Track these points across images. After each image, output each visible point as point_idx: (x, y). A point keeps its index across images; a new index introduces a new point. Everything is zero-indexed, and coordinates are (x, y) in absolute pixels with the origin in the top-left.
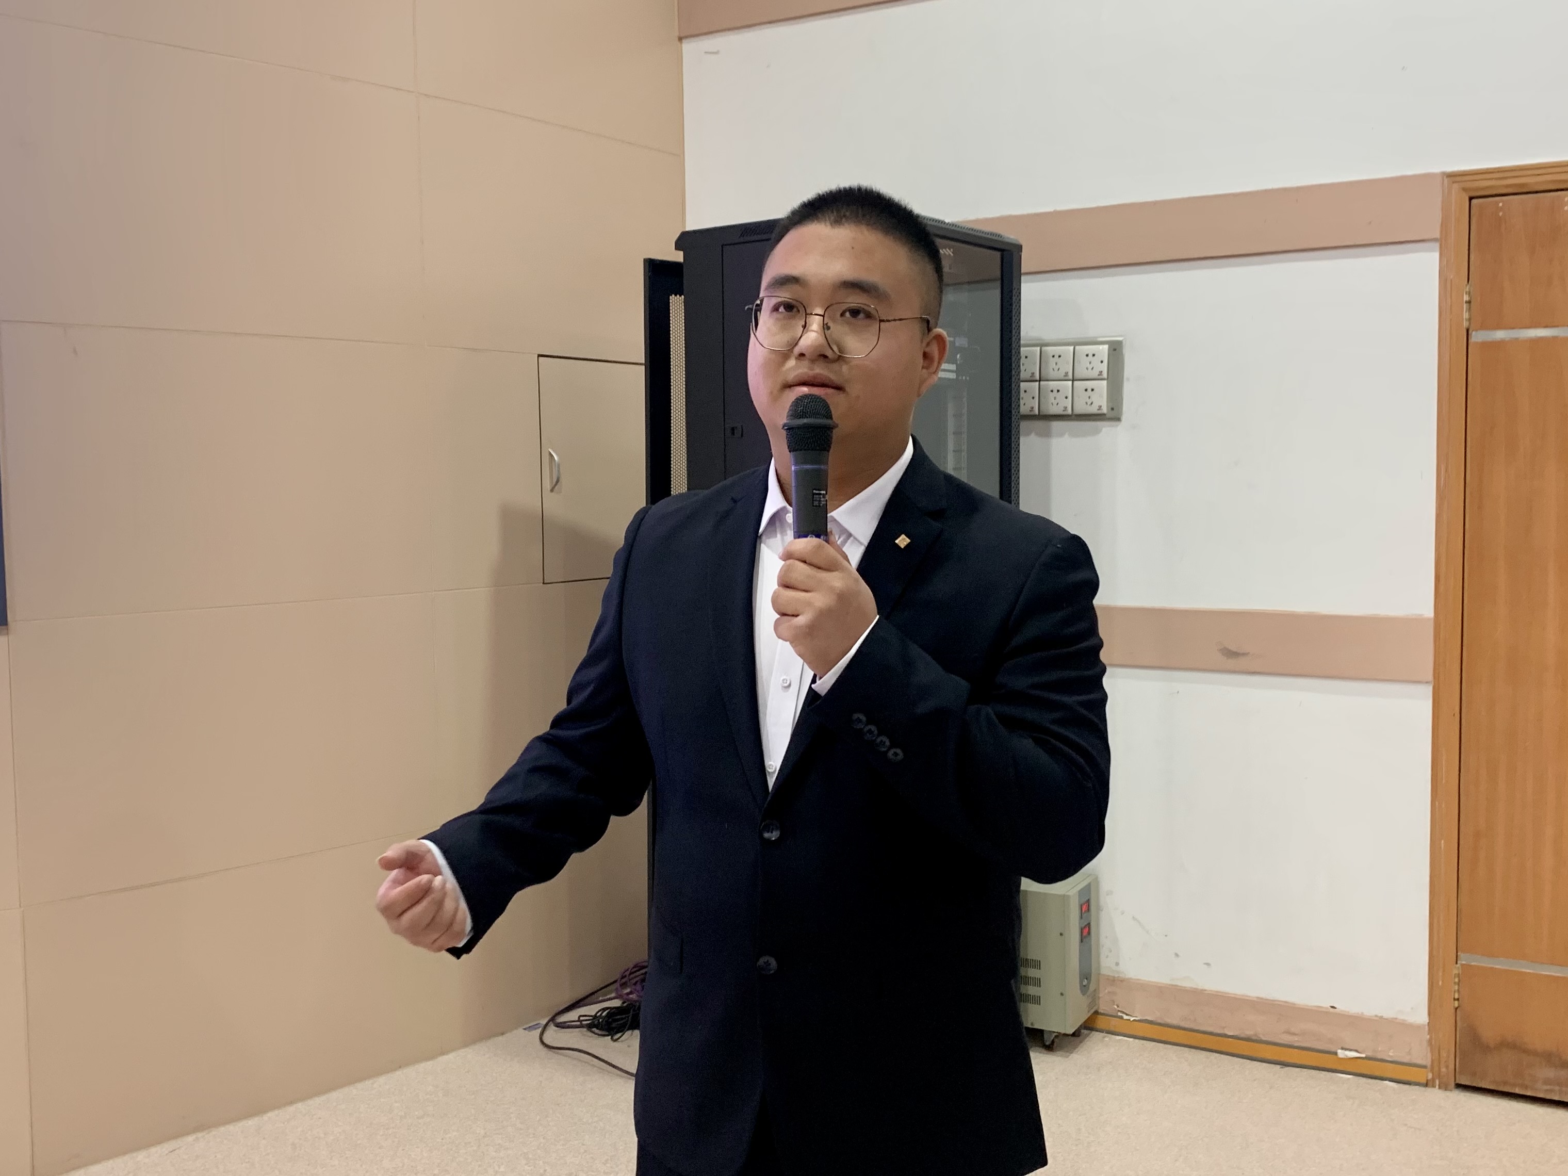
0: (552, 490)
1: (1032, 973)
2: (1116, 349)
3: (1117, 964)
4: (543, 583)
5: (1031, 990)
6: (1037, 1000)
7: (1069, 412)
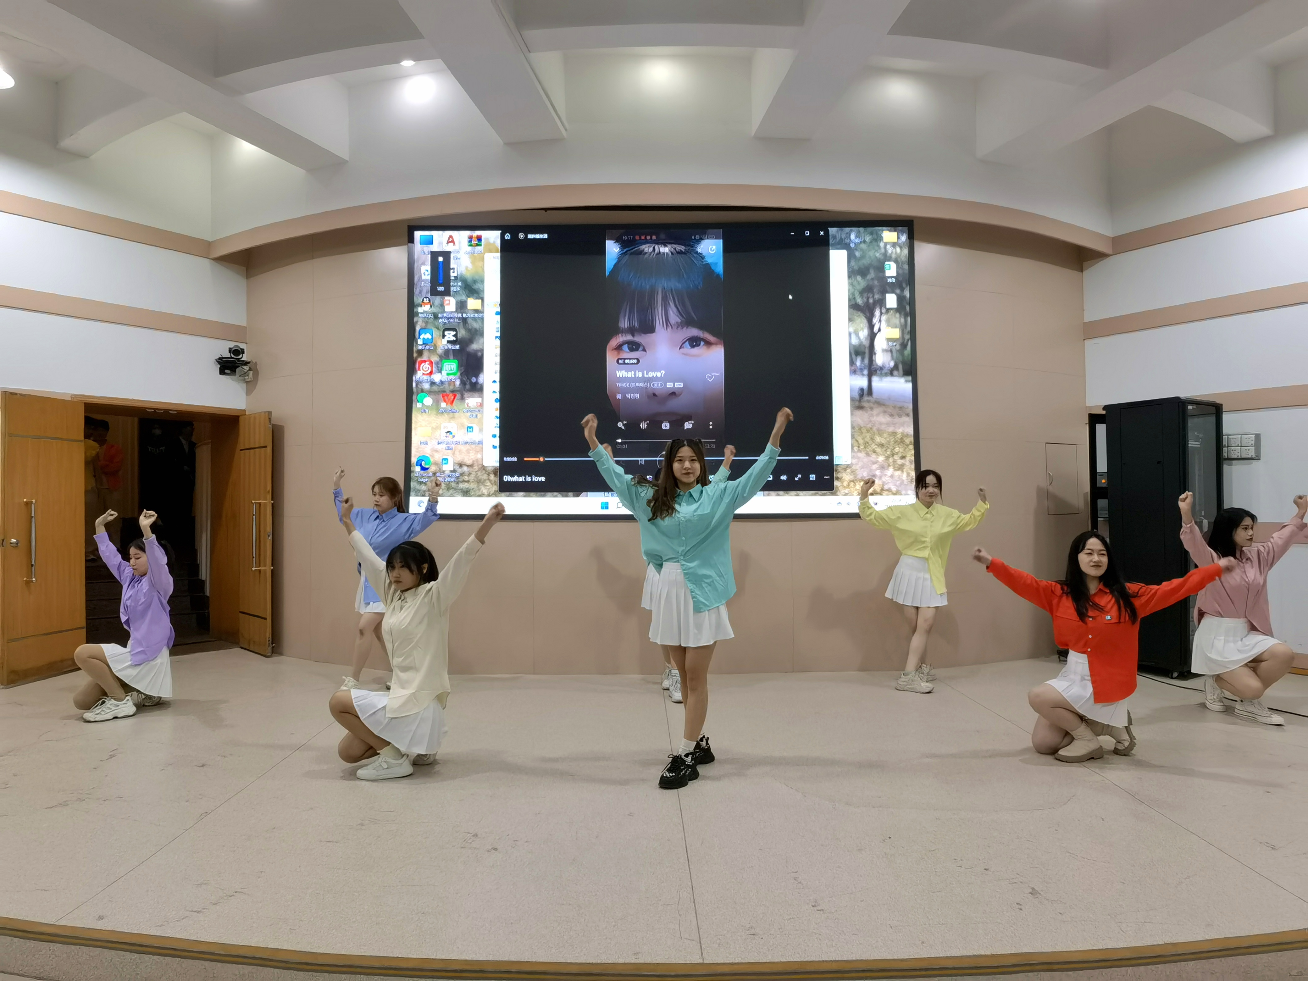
0: (1050, 485)
2: (1258, 437)
4: (1049, 515)
7: (1240, 457)
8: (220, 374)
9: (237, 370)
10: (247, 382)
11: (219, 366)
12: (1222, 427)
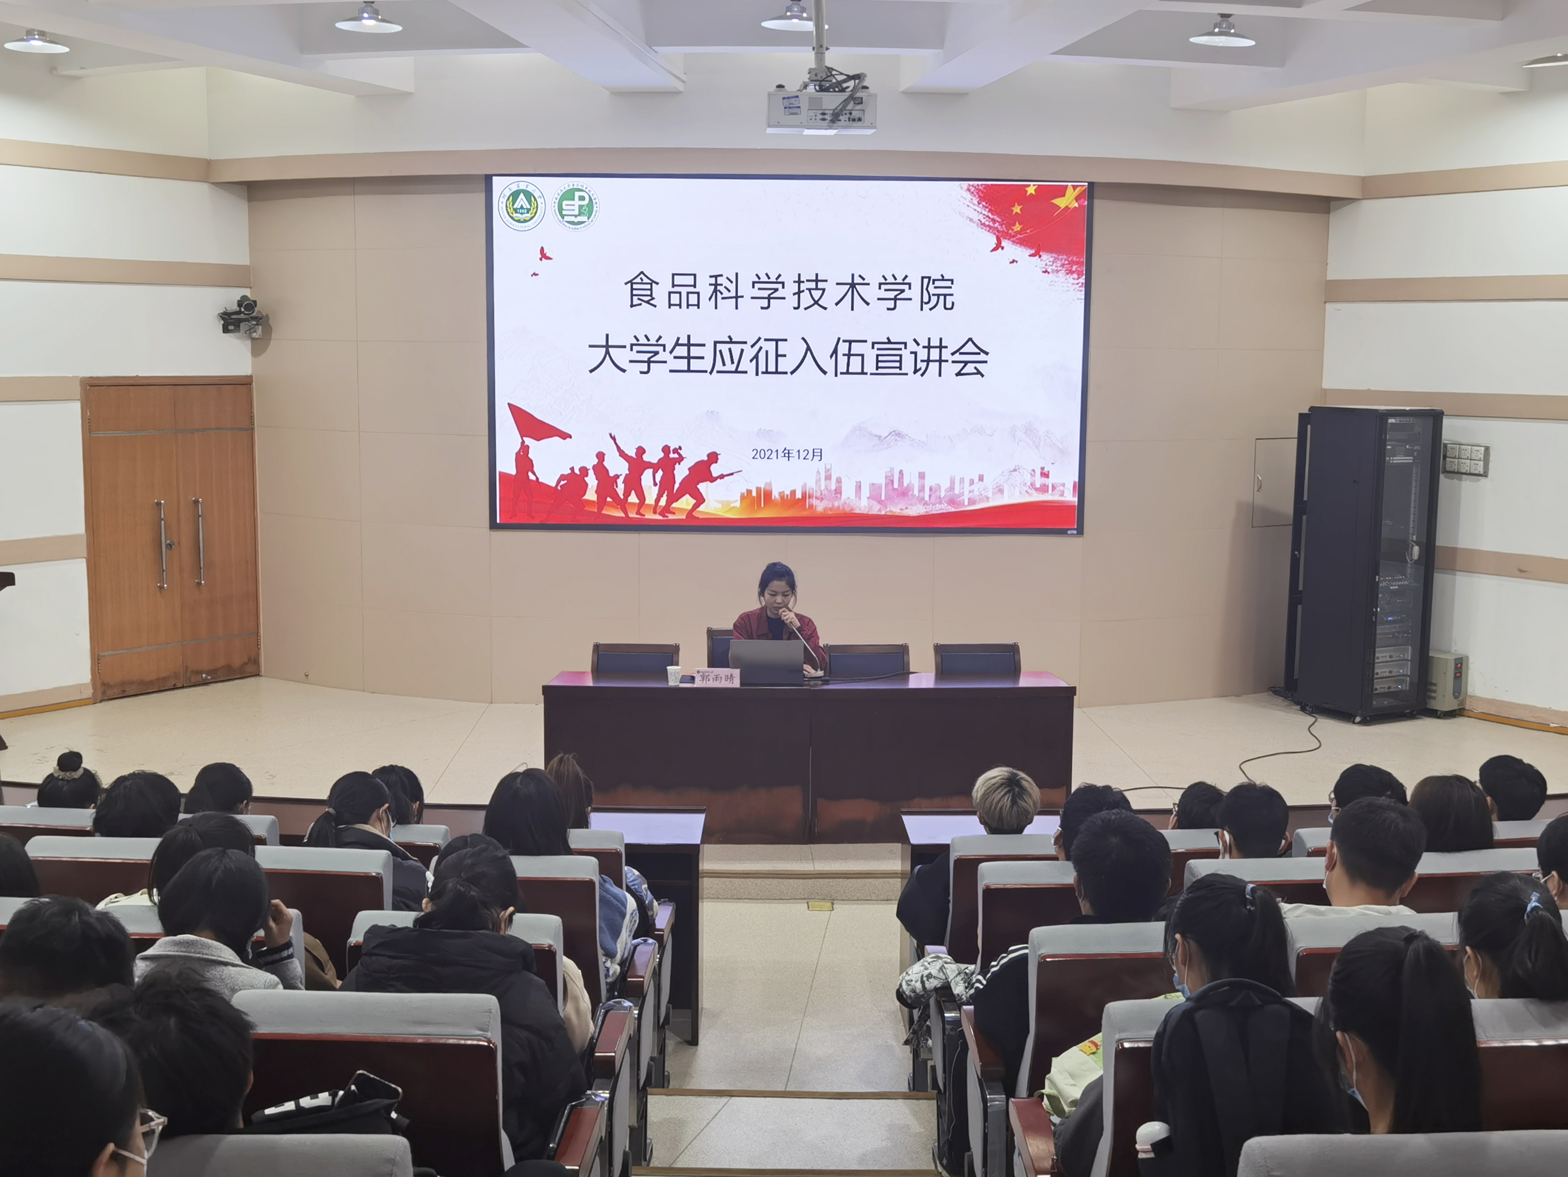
0: (1258, 491)
1: (1434, 688)
2: (1487, 449)
3: (1474, 691)
4: (1253, 527)
5: (1433, 695)
6: (1434, 698)
7: (1468, 472)
8: (224, 332)
9: (242, 325)
10: (253, 339)
11: (223, 323)
12: (1443, 437)
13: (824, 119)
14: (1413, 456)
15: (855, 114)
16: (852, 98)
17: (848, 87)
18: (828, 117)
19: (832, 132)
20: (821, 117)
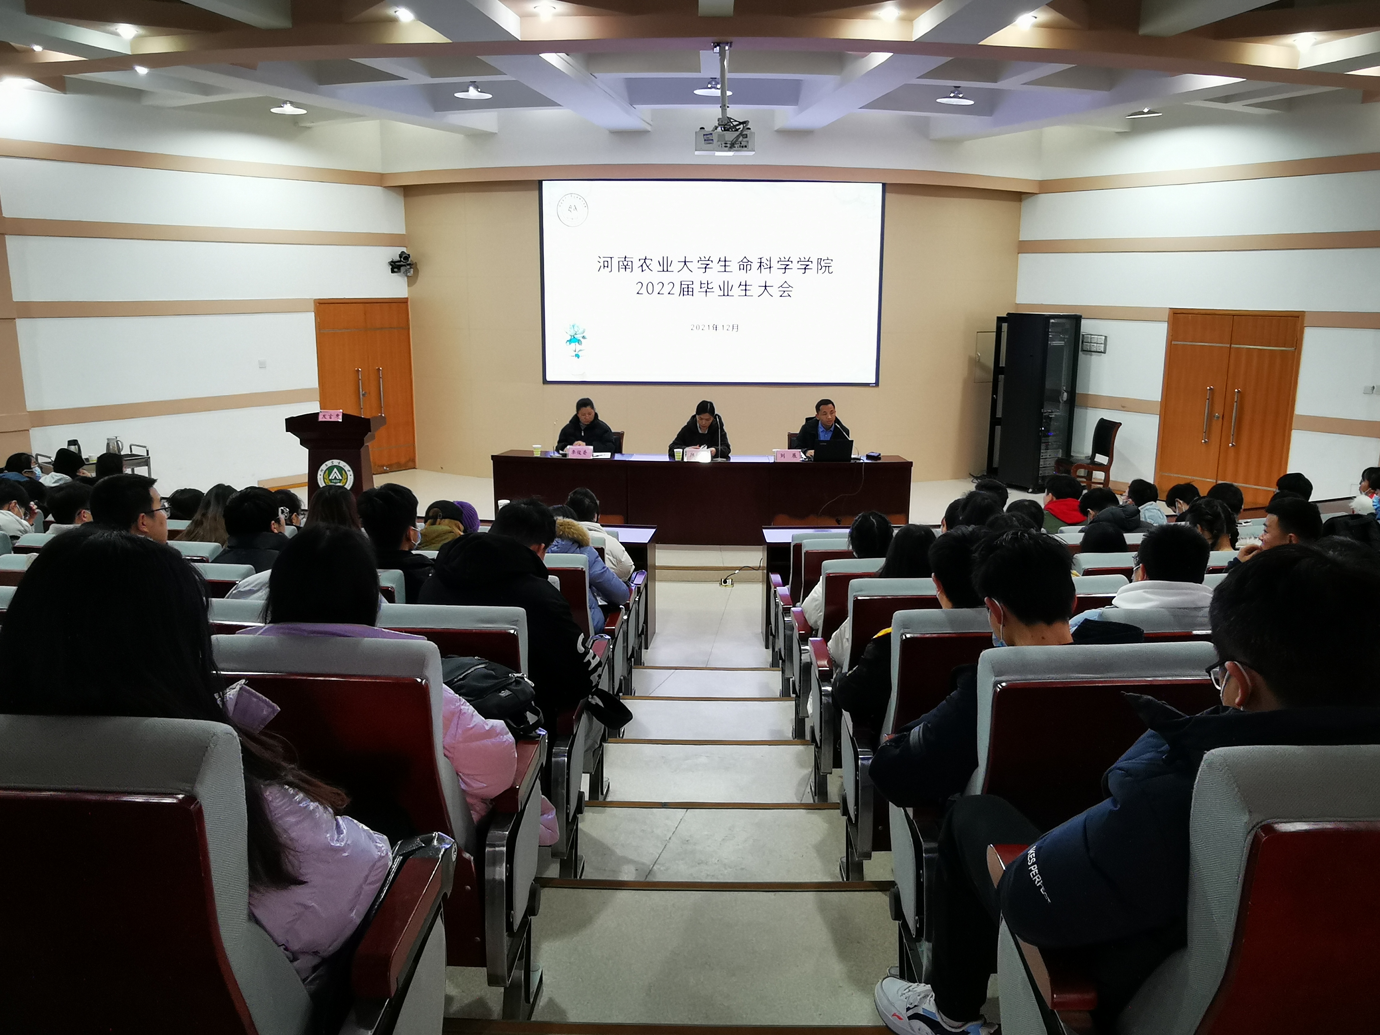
2: (1106, 338)
4: (974, 382)
7: (1096, 350)
8: (392, 272)
9: (403, 269)
10: (408, 277)
11: (391, 267)
12: (1082, 330)
13: (726, 147)
14: (1064, 341)
15: (743, 144)
16: (741, 134)
17: (740, 128)
18: (729, 145)
19: (731, 154)
20: (725, 145)
